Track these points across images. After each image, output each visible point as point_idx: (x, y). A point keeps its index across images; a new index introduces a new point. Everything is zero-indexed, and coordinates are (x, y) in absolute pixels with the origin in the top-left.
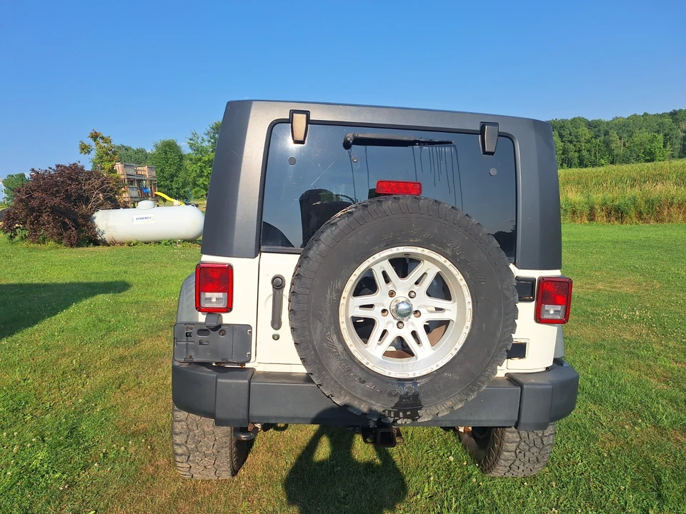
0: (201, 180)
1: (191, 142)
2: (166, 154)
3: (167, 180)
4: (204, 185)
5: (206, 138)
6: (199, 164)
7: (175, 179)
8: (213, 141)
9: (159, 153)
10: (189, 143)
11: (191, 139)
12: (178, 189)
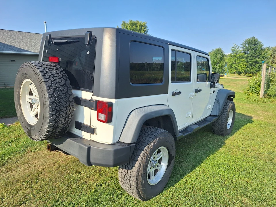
0: (234, 65)
1: (233, 48)
2: (216, 54)
3: (215, 65)
4: (235, 67)
5: (241, 46)
6: (234, 58)
7: (218, 64)
8: (244, 47)
9: (214, 54)
10: (231, 49)
11: (233, 47)
12: (219, 69)
